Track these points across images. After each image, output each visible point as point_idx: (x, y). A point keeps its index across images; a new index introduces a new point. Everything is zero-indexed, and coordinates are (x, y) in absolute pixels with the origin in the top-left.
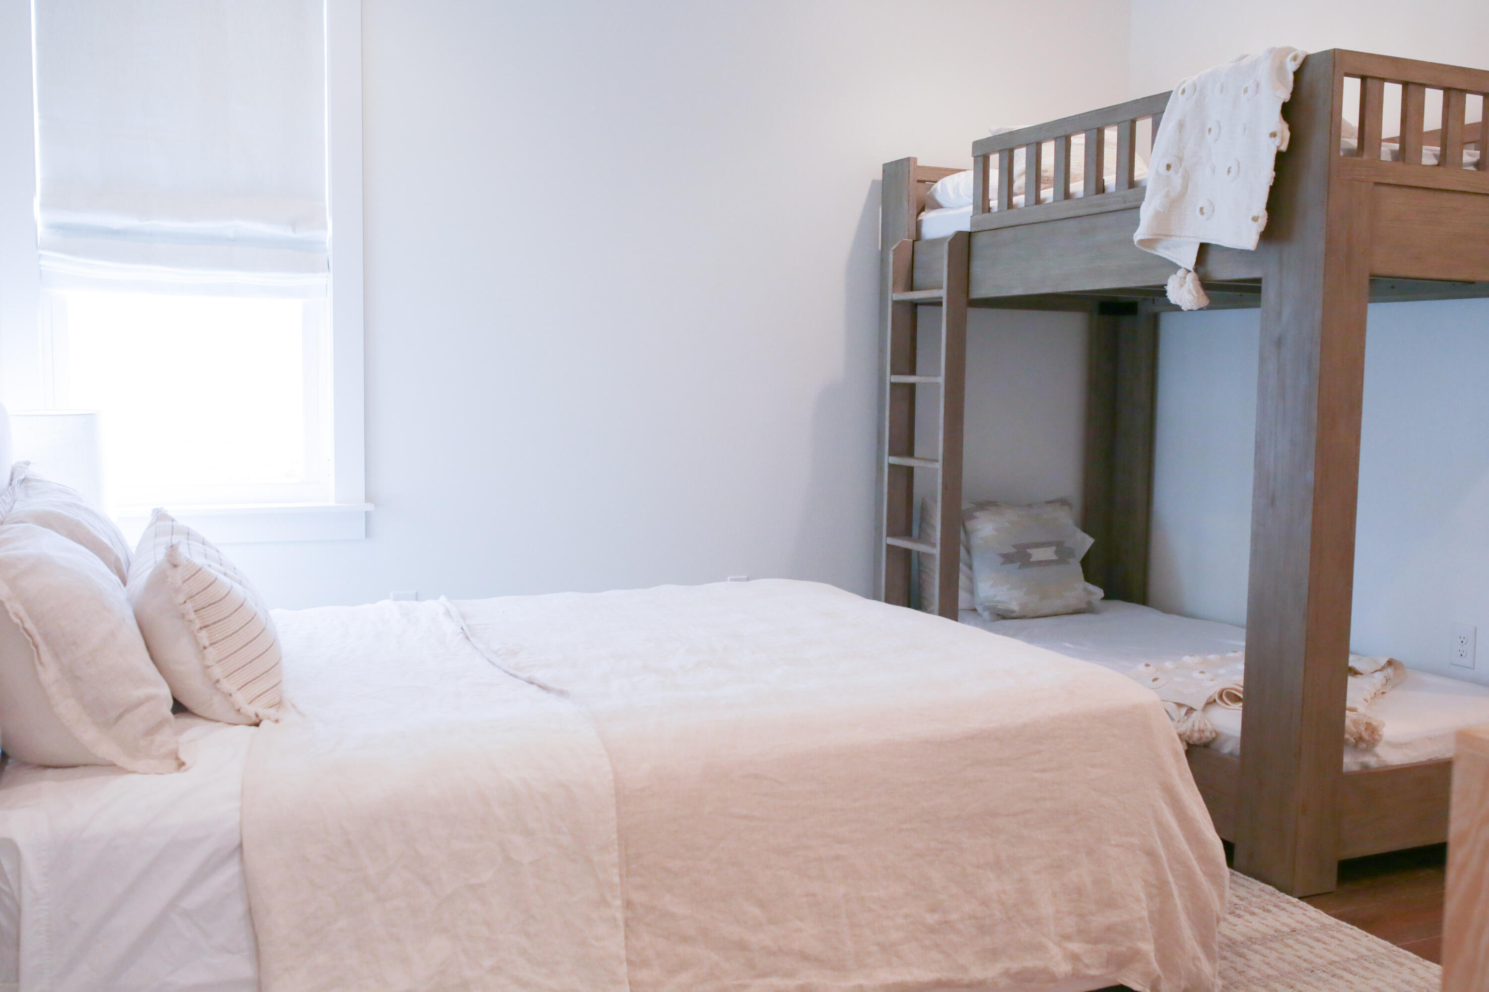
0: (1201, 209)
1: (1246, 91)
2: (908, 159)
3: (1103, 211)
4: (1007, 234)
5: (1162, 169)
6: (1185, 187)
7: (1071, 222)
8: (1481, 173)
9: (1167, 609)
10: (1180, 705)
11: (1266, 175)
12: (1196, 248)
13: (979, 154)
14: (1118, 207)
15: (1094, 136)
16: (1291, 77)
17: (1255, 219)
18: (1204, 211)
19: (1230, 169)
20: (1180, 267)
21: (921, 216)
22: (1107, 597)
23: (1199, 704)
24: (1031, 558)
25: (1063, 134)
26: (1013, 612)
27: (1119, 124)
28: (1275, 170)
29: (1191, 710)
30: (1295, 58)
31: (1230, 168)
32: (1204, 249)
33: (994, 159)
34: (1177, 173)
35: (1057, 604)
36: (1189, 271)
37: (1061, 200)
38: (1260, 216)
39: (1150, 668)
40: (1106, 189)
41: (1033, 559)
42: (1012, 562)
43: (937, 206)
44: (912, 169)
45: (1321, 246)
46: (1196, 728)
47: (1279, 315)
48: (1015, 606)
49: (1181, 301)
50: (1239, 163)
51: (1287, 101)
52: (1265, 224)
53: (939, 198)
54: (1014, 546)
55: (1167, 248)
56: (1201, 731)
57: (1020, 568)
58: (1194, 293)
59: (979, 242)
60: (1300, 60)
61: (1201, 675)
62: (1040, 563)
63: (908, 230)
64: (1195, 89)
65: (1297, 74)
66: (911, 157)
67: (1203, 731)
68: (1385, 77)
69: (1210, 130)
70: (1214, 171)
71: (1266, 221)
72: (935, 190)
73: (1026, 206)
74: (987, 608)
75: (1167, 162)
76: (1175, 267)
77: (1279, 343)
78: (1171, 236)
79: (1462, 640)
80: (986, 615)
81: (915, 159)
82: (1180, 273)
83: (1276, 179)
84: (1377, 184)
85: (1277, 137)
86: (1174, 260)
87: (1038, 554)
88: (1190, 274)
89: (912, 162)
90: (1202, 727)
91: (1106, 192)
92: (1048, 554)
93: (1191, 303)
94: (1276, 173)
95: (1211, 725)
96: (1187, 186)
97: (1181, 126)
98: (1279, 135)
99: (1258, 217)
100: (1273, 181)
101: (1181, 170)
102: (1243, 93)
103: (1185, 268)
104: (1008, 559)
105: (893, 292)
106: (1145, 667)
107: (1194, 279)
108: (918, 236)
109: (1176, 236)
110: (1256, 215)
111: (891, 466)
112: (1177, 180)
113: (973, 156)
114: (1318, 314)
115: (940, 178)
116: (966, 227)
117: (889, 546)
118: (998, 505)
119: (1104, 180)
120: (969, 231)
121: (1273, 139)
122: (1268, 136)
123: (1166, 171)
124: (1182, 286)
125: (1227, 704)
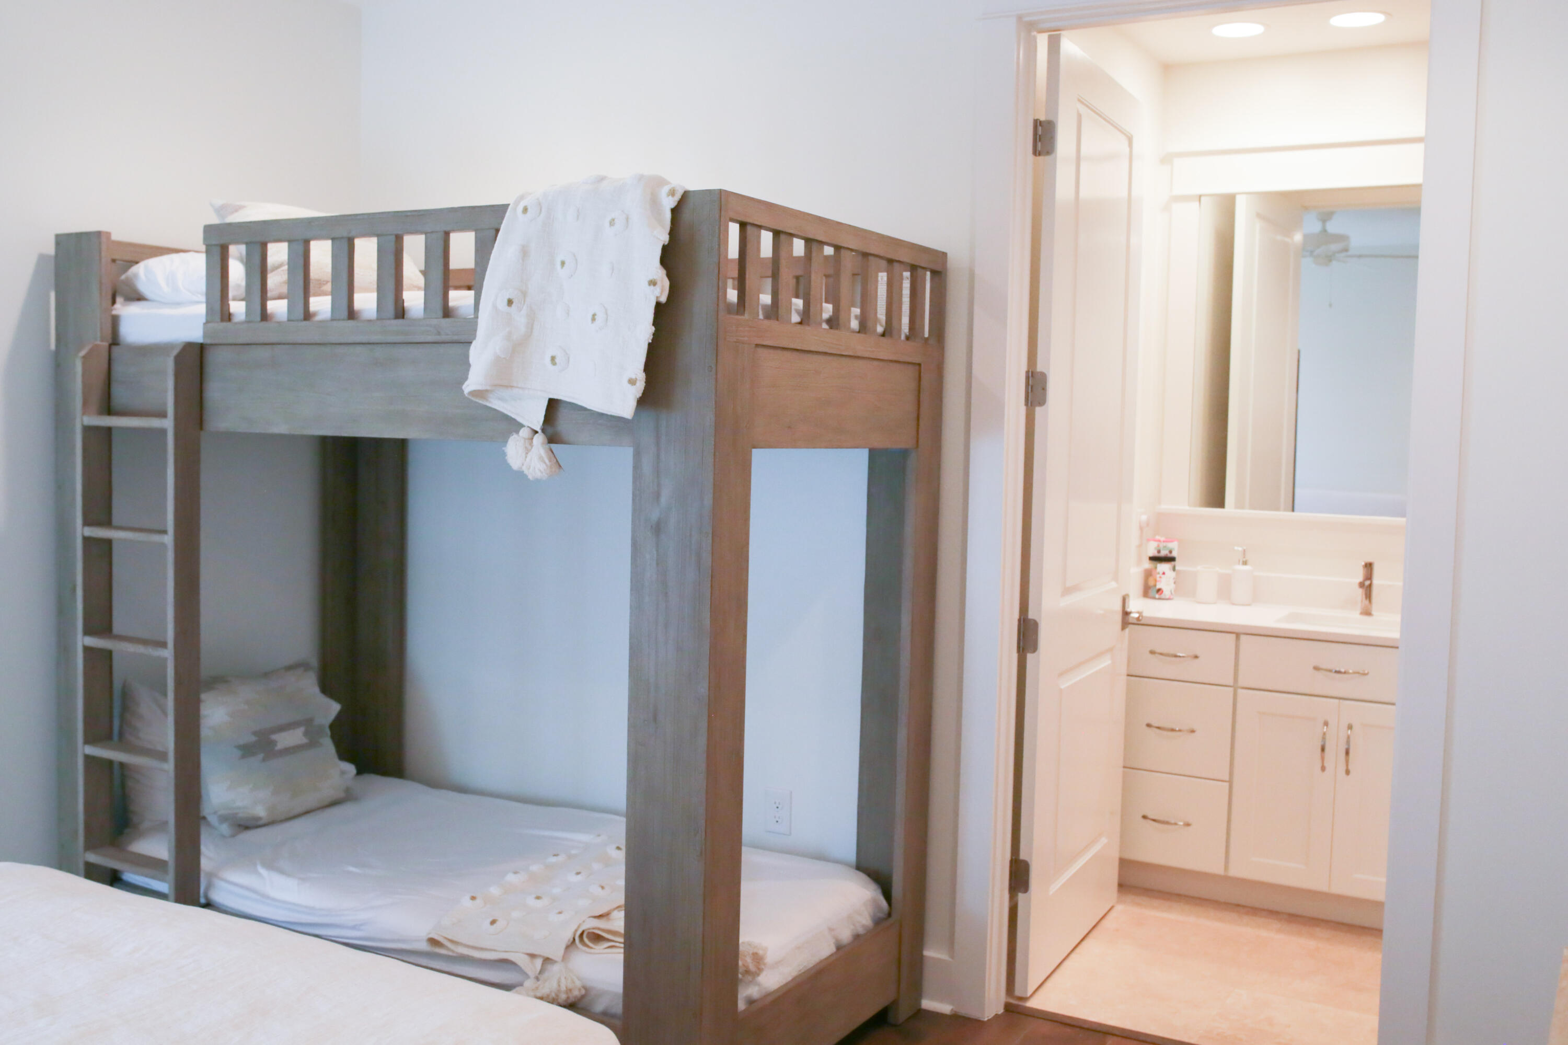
0: (553, 359)
1: (612, 223)
2: (99, 234)
3: (406, 341)
4: (263, 354)
5: (502, 305)
6: (530, 327)
7: (359, 349)
8: (832, 331)
9: (436, 783)
10: (533, 956)
11: (644, 331)
12: (545, 404)
13: (214, 243)
14: (430, 338)
15: (391, 246)
16: (668, 215)
17: (632, 382)
18: (557, 360)
19: (596, 317)
20: (522, 426)
21: (115, 309)
22: (360, 772)
23: (556, 952)
24: (276, 745)
25: (345, 234)
26: (260, 818)
27: (428, 235)
28: (654, 324)
29: (547, 960)
30: (672, 193)
31: (594, 315)
32: (553, 405)
33: (237, 251)
34: (521, 311)
35: (310, 799)
36: (536, 432)
37: (343, 320)
38: (638, 379)
39: (478, 901)
40: (406, 313)
41: (279, 746)
42: (253, 754)
43: (138, 297)
44: (104, 247)
45: (709, 418)
46: (563, 988)
47: (658, 496)
48: (260, 811)
49: (529, 469)
50: (606, 310)
51: (666, 243)
52: (643, 389)
53: (143, 287)
54: (255, 733)
55: (501, 399)
56: (569, 991)
57: (264, 760)
58: (547, 461)
59: (215, 359)
60: (678, 197)
61: (538, 901)
62: (288, 751)
63: (101, 329)
64: (541, 210)
65: (675, 211)
66: (103, 232)
67: (570, 990)
68: (763, 224)
69: (563, 263)
70: (568, 314)
71: (644, 384)
72: (136, 275)
73: (289, 320)
74: (223, 819)
75: (507, 297)
76: (514, 425)
77: (658, 528)
78: (512, 387)
79: (777, 805)
80: (225, 828)
81: (108, 234)
82: (524, 433)
83: (656, 335)
84: (757, 345)
85: (657, 286)
86: (513, 416)
87: (286, 740)
88: (537, 435)
89: (104, 239)
90: (570, 986)
91: (405, 316)
92: (295, 737)
93: (542, 472)
94: (655, 328)
95: (579, 979)
96: (532, 328)
97: (524, 252)
98: (659, 283)
99: (636, 379)
100: (652, 337)
101: (525, 307)
102: (608, 224)
103: (528, 427)
104: (247, 751)
105: (84, 414)
106: (471, 901)
107: (543, 444)
108: (115, 340)
109: (517, 387)
110: (634, 377)
111: (87, 650)
112: (520, 319)
113: (204, 244)
114: (708, 500)
115: (143, 259)
116: (196, 334)
117: (88, 759)
118: (226, 682)
119: (403, 300)
120: (201, 340)
121: (652, 287)
122: (647, 283)
123: (507, 307)
124: (527, 451)
125: (591, 948)
